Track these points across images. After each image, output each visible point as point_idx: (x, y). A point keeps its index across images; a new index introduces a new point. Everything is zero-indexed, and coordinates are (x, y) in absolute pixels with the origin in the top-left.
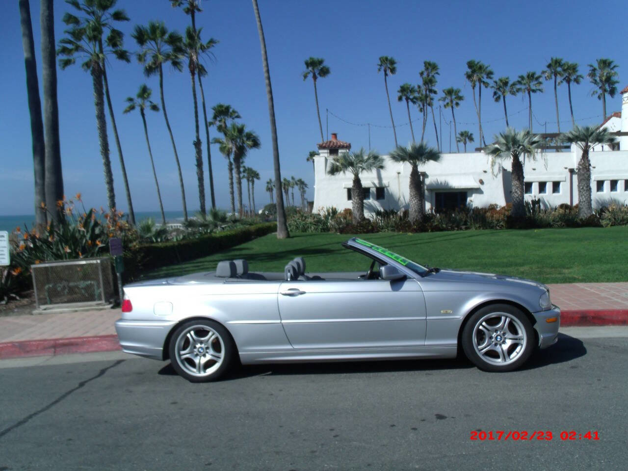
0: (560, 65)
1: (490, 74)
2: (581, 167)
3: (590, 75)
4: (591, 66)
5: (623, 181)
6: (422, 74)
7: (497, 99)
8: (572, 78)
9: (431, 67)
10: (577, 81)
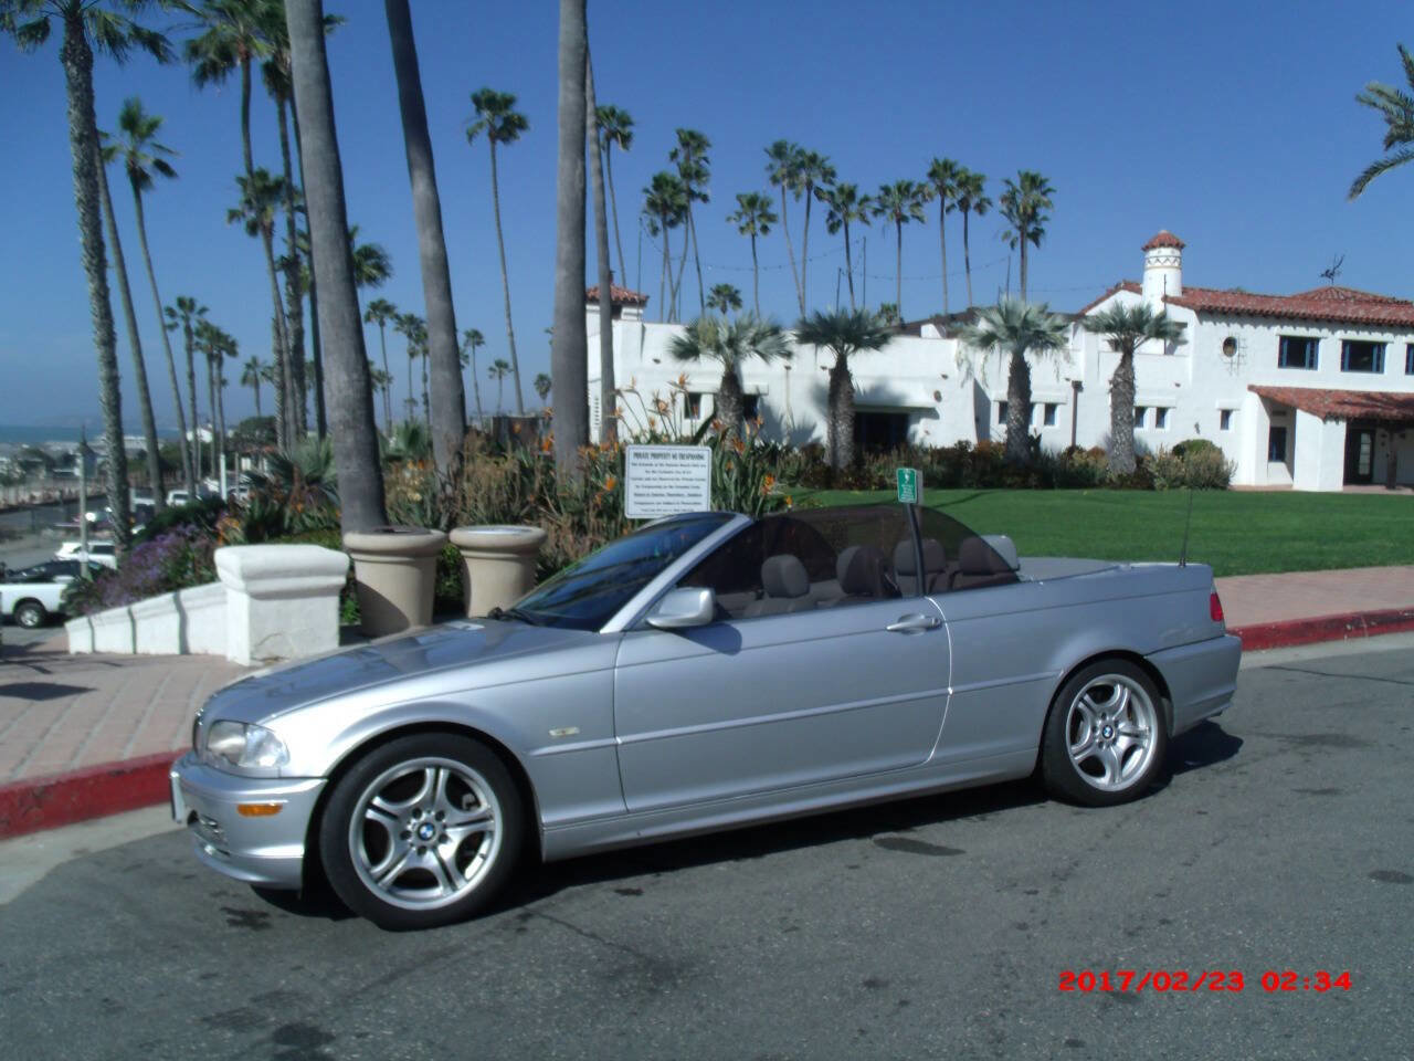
0: (953, 176)
1: (829, 175)
2: (1119, 380)
3: (1004, 199)
4: (1008, 182)
5: (1155, 410)
6: (674, 155)
7: (832, 229)
8: (974, 201)
9: (693, 142)
10: (980, 208)
